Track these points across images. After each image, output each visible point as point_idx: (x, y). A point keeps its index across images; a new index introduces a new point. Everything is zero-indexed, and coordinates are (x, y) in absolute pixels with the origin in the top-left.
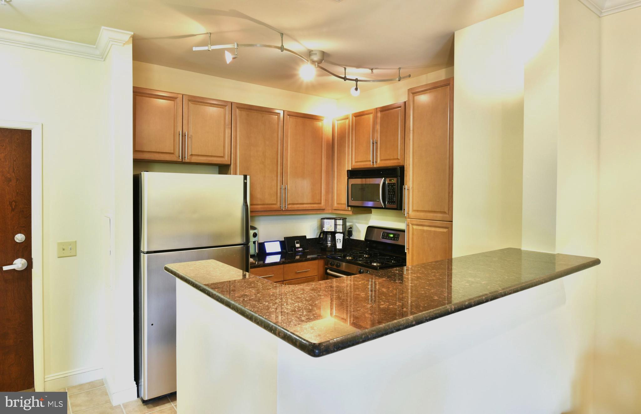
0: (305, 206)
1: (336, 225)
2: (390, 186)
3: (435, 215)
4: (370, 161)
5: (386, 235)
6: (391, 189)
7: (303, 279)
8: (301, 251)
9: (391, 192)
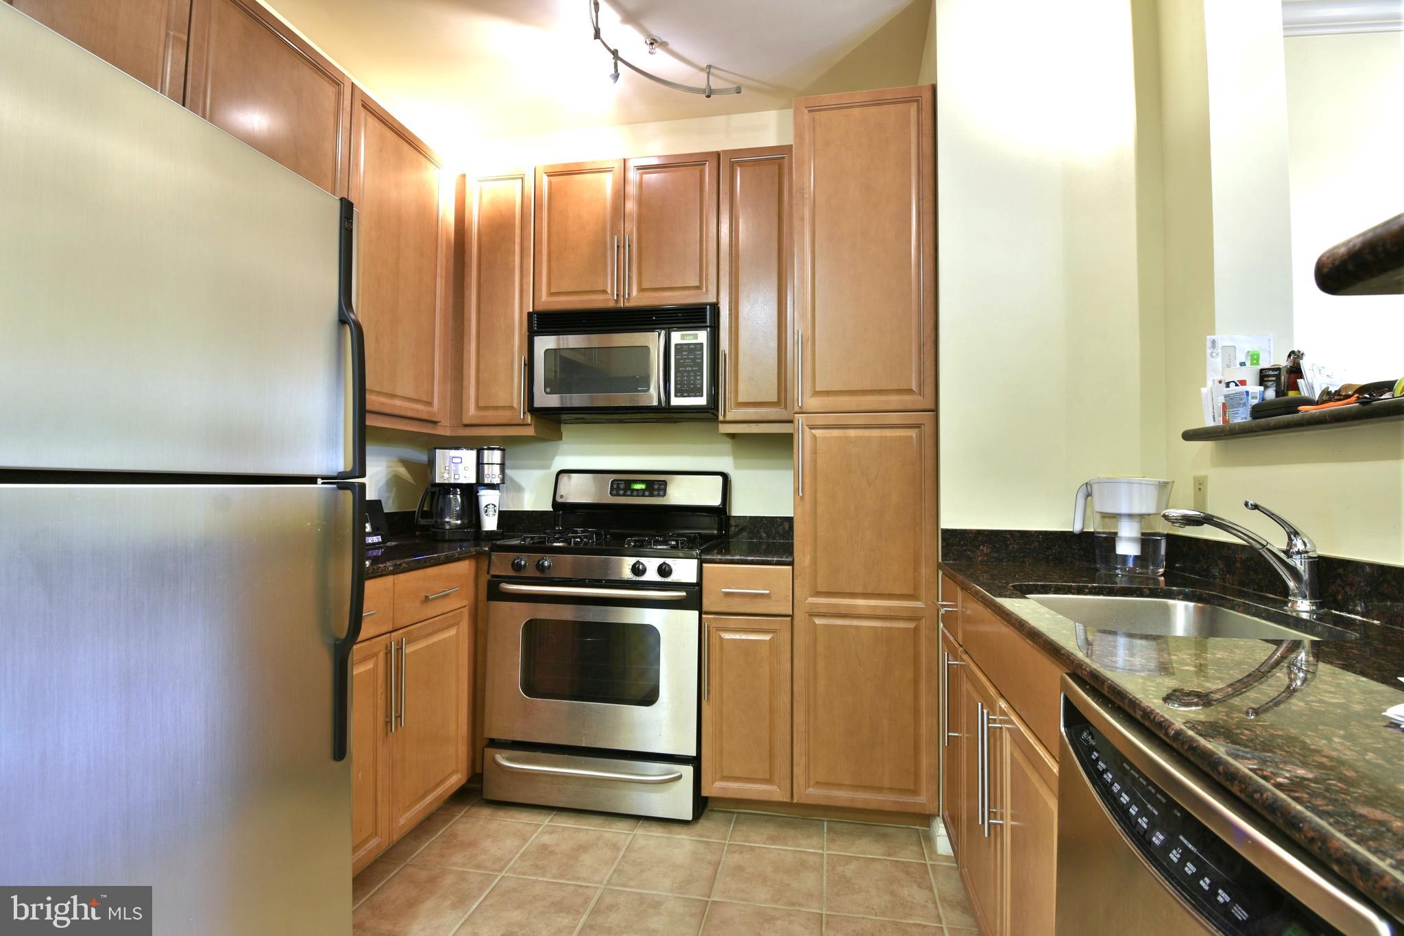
0: (398, 402)
1: (480, 464)
2: (685, 351)
3: (884, 398)
4: (605, 292)
5: (622, 486)
6: (688, 359)
7: (436, 619)
8: (378, 543)
9: (688, 366)
